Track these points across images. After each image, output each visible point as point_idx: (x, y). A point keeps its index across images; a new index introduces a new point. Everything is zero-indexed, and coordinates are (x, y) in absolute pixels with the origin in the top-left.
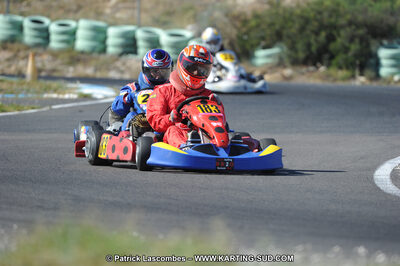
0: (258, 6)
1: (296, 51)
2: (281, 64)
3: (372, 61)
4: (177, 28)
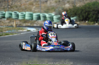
0: (70, 7)
1: (80, 18)
4: (50, 13)
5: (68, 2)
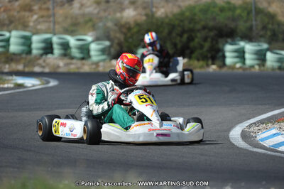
0: (138, 17)
3: (220, 54)
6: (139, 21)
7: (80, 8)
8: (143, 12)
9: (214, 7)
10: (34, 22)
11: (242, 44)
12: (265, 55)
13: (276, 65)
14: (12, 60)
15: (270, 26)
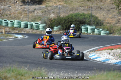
0: (55, 17)
1: (63, 27)
2: (60, 30)
3: (80, 29)
4: (37, 22)
5: (53, 12)
6: (55, 18)
7: (37, 14)
8: (57, 15)
9: (79, 14)
10: (22, 17)
11: (87, 26)
12: (94, 30)
13: (98, 33)
14: (15, 29)
15: (96, 21)
